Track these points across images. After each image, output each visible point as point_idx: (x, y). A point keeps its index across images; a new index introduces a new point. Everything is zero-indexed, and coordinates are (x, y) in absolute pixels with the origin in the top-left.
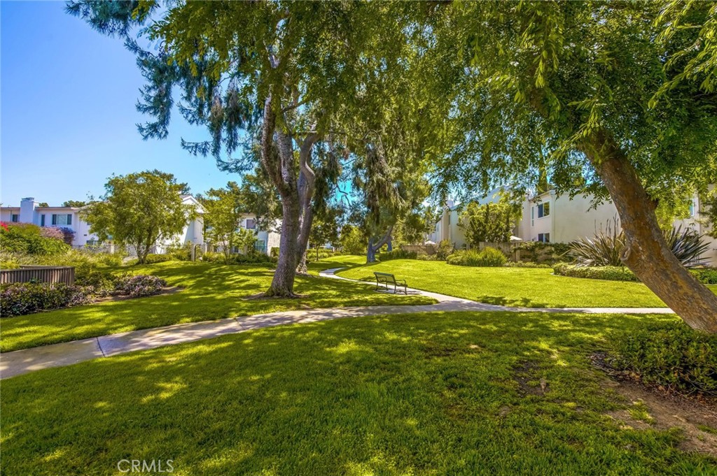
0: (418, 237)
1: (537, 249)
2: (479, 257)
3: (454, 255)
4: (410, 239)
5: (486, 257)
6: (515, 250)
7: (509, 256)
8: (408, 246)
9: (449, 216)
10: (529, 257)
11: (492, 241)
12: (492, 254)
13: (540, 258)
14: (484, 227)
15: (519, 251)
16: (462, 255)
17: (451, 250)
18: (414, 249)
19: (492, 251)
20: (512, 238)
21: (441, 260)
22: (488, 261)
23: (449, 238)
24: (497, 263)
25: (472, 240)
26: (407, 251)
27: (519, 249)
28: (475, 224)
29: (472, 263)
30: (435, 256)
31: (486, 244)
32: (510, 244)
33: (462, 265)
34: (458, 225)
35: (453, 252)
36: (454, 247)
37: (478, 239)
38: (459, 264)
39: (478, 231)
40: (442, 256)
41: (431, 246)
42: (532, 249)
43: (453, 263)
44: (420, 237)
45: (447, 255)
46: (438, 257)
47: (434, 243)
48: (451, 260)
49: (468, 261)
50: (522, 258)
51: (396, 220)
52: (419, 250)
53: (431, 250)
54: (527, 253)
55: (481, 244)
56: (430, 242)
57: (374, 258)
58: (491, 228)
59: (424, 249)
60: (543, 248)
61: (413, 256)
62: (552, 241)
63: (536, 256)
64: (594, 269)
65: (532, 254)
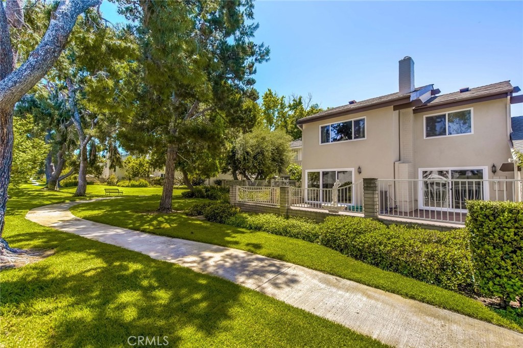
2: (137, 183)
5: (140, 183)
6: (152, 180)
7: (150, 183)
11: (142, 177)
16: (127, 183)
17: (117, 180)
19: (143, 181)
20: (151, 175)
22: (142, 185)
24: (145, 186)
25: (131, 176)
27: (154, 180)
29: (133, 186)
30: (106, 183)
31: (140, 178)
32: (150, 178)
33: (129, 187)
37: (135, 176)
39: (136, 172)
42: (159, 180)
46: (108, 184)
50: (155, 184)
54: (157, 182)
55: (137, 178)
60: (163, 180)
63: (160, 183)
64: (180, 186)
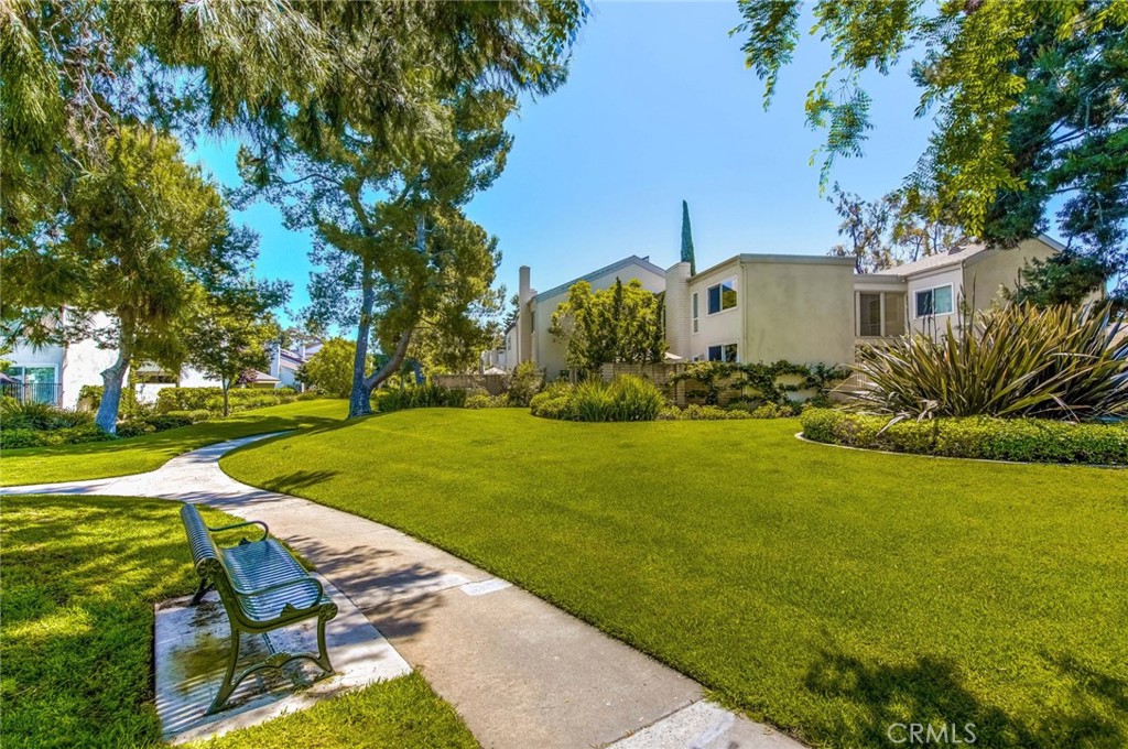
0: (467, 357)
1: (716, 377)
2: (606, 397)
3: (546, 394)
4: (450, 360)
5: (623, 397)
6: (676, 380)
7: (667, 393)
8: (447, 377)
9: (533, 314)
10: (702, 395)
11: (630, 361)
12: (636, 391)
13: (722, 395)
14: (613, 331)
15: (682, 382)
16: (564, 395)
17: (538, 384)
18: (460, 383)
19: (636, 384)
21: (518, 406)
22: (628, 407)
23: (533, 360)
25: (584, 361)
26: (443, 389)
27: (685, 377)
28: (593, 322)
29: (590, 413)
30: (505, 397)
31: (618, 367)
32: (665, 368)
33: (569, 419)
34: (550, 331)
35: (541, 389)
36: (544, 377)
37: (599, 358)
38: (560, 415)
39: (601, 338)
40: (518, 398)
41: (496, 376)
42: (709, 378)
43: (546, 415)
44: (472, 355)
45: (531, 396)
46: (512, 398)
47: (500, 372)
48: (542, 406)
49: (581, 408)
50: (690, 398)
51: (418, 318)
52: (471, 386)
53: (495, 385)
54: (699, 387)
55: (607, 369)
56: (495, 370)
57: (366, 405)
58: (627, 332)
59: (481, 384)
60: (728, 375)
61: (456, 400)
62: (741, 360)
63: (716, 391)
64: (951, 425)
65: (706, 388)
